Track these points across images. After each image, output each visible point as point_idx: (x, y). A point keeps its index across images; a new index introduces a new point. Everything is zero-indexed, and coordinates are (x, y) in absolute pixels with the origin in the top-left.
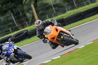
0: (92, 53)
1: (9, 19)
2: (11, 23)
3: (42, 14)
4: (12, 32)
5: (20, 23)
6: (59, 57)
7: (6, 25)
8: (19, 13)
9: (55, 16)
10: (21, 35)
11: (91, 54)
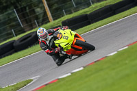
0: (127, 62)
1: (11, 17)
2: (14, 23)
3: (57, 9)
4: (16, 36)
5: (27, 23)
6: (82, 68)
7: (7, 26)
8: (25, 8)
9: (75, 12)
10: (29, 39)
11: (126, 64)
